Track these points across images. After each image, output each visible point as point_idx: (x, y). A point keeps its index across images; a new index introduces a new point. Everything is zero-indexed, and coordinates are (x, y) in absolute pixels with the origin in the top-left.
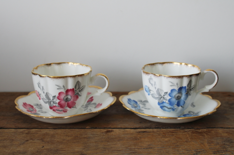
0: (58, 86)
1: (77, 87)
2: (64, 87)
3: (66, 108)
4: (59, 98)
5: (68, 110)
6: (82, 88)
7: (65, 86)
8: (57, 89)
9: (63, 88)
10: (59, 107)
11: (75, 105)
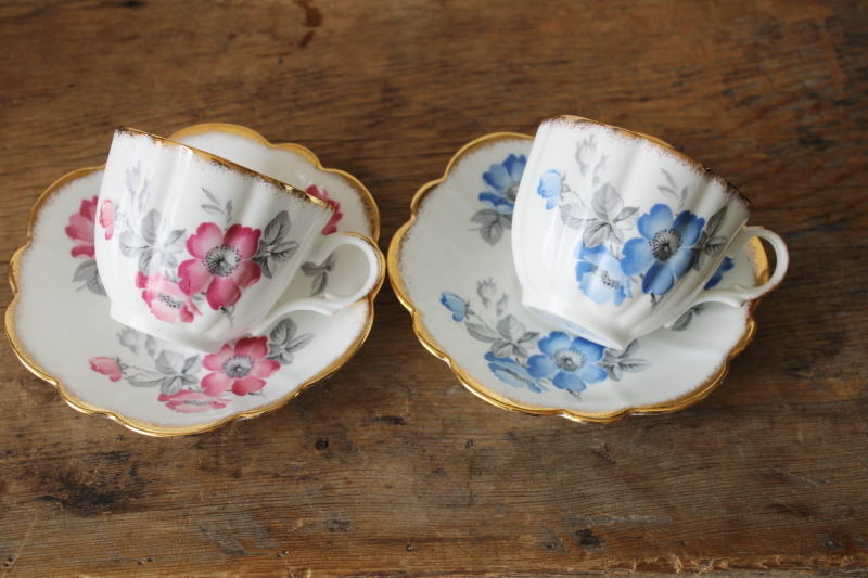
0: (210, 195)
1: (273, 235)
2: (229, 207)
3: (198, 299)
4: (194, 245)
5: (201, 314)
6: (286, 248)
7: (233, 205)
8: (203, 206)
9: (226, 212)
10: (176, 287)
11: (233, 304)
